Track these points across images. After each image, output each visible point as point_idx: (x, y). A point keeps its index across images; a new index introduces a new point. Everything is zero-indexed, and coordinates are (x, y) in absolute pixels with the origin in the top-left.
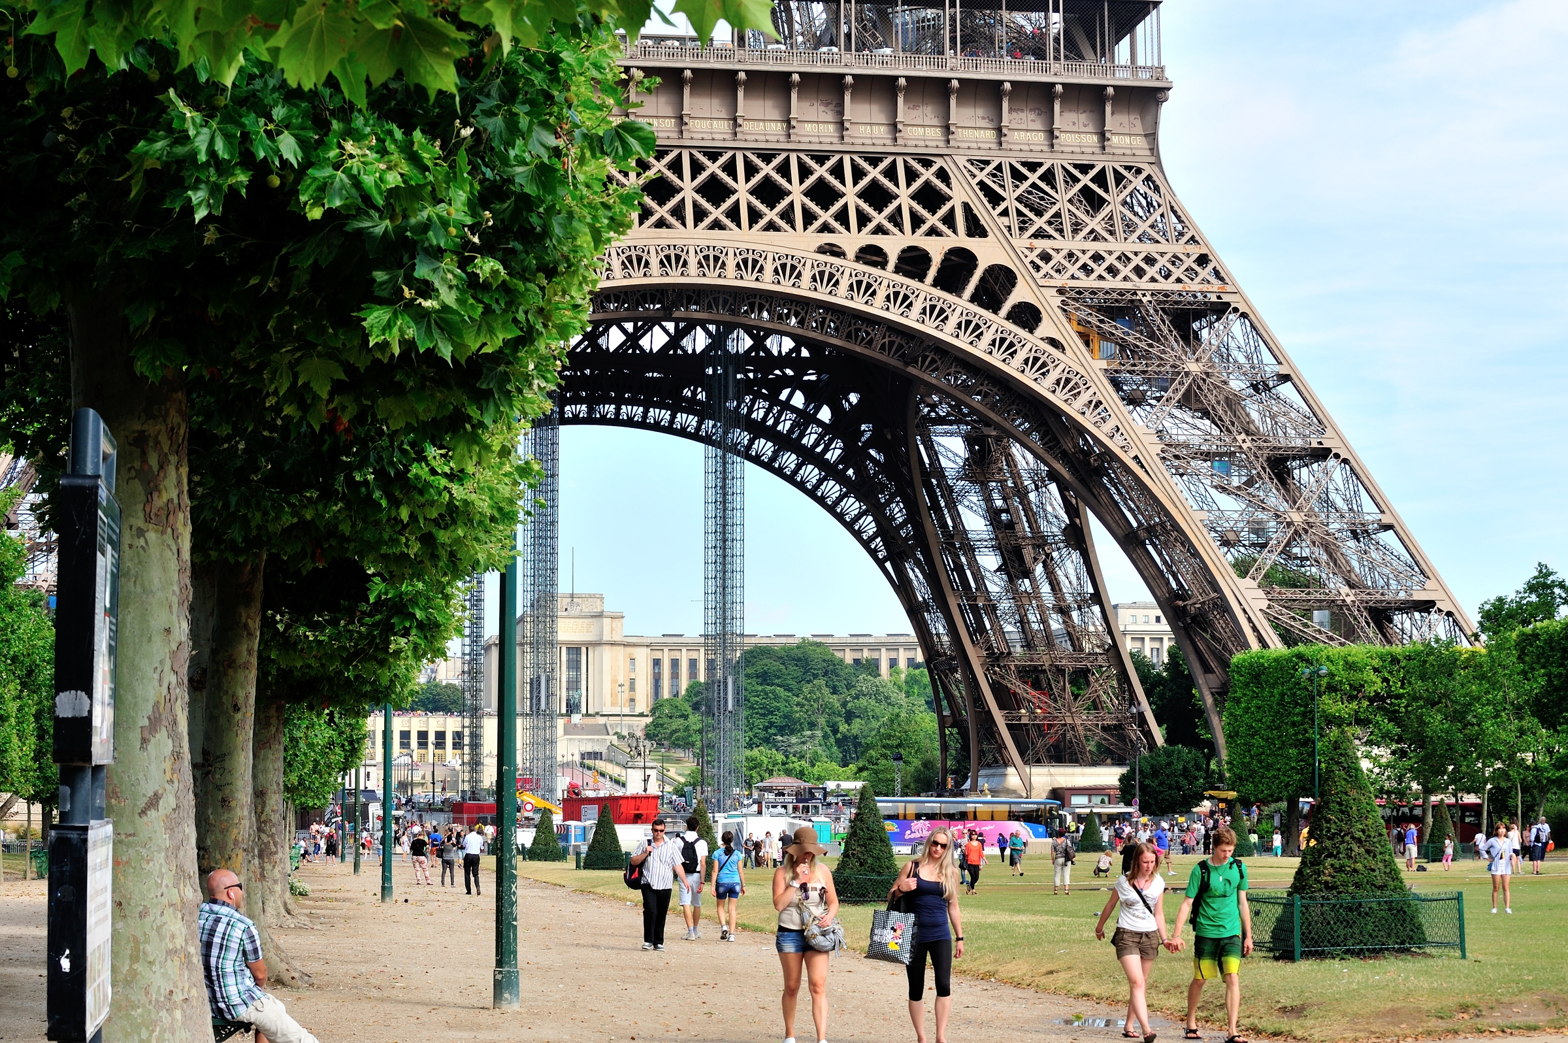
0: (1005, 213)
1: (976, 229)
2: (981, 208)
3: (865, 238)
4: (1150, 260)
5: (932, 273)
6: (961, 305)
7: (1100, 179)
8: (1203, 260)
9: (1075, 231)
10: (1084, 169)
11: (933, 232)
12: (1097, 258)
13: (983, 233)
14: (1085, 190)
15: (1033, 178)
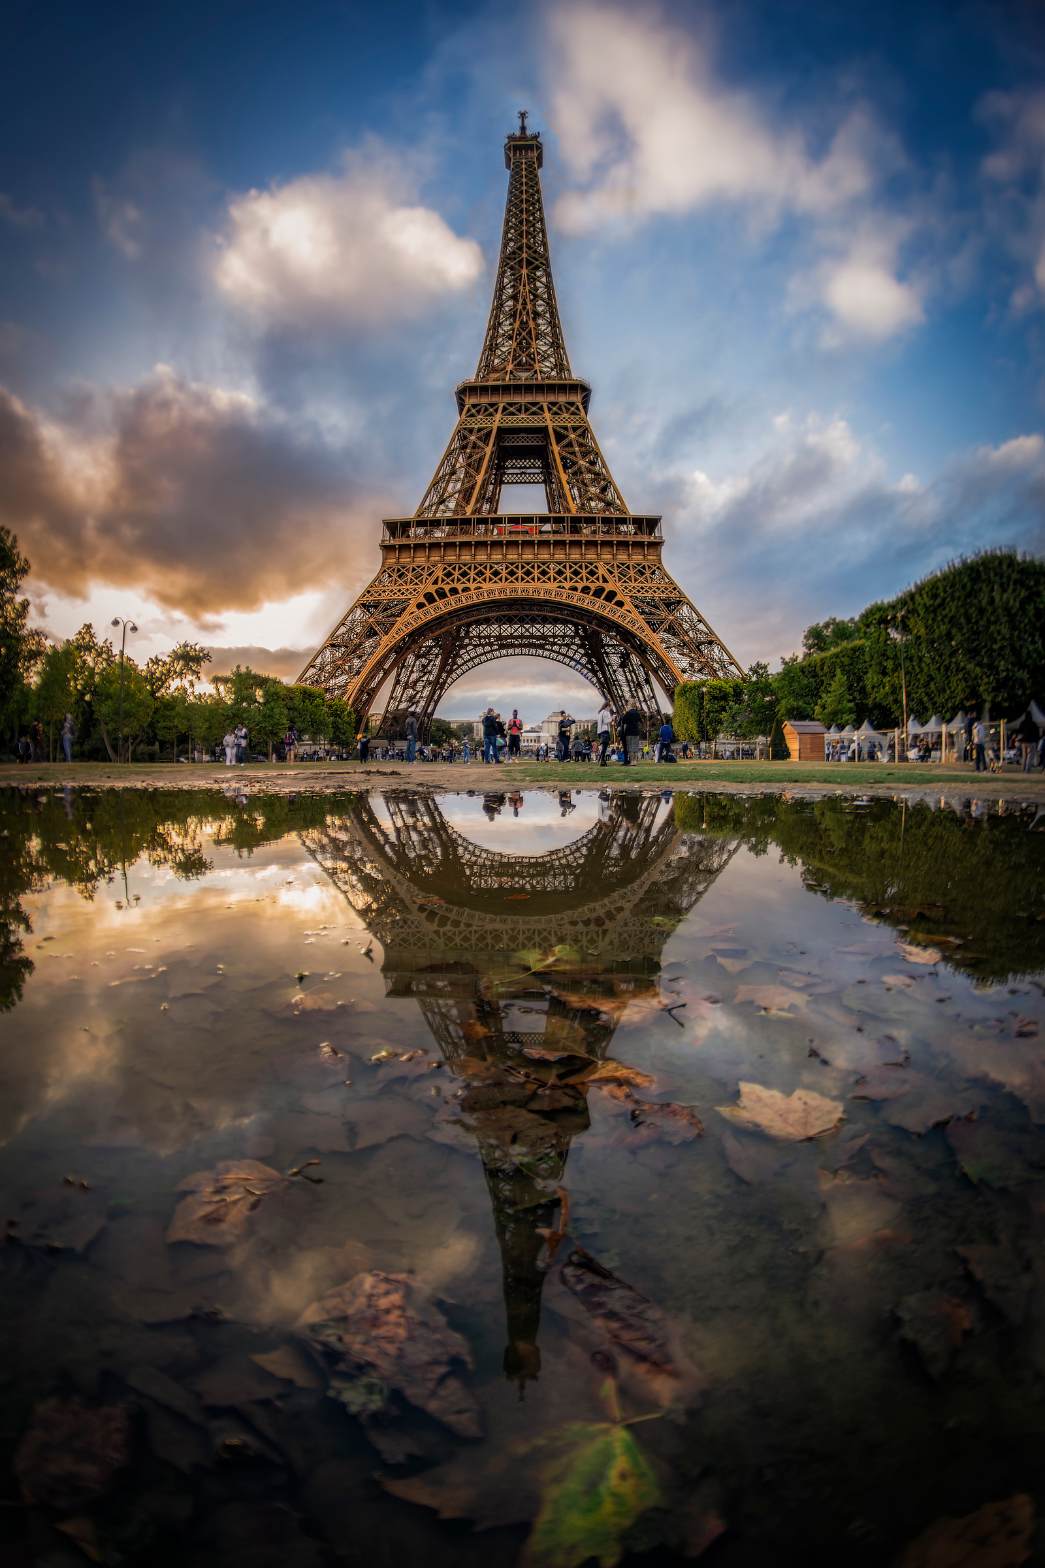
0: (614, 576)
1: (605, 580)
2: (607, 576)
3: (572, 584)
4: (658, 589)
5: (591, 593)
6: (600, 601)
7: (644, 567)
8: (675, 589)
9: (635, 581)
10: (639, 565)
11: (593, 582)
12: (642, 588)
13: (608, 582)
14: (639, 570)
15: (623, 567)
